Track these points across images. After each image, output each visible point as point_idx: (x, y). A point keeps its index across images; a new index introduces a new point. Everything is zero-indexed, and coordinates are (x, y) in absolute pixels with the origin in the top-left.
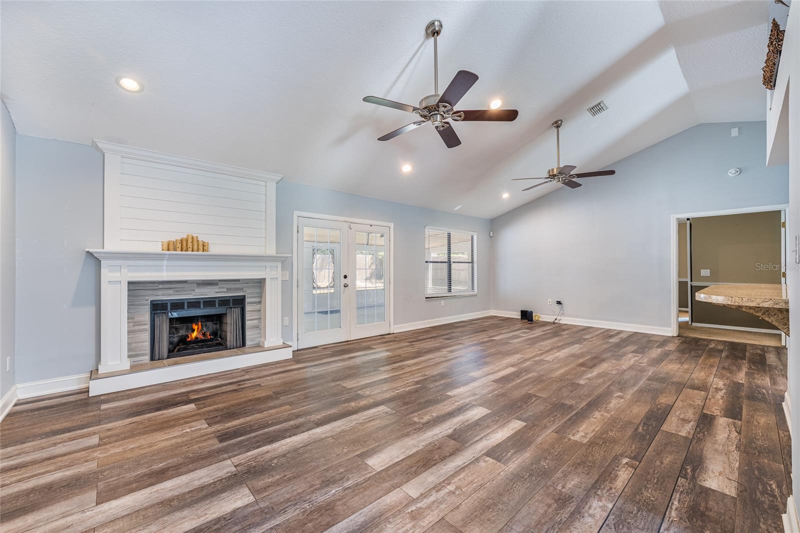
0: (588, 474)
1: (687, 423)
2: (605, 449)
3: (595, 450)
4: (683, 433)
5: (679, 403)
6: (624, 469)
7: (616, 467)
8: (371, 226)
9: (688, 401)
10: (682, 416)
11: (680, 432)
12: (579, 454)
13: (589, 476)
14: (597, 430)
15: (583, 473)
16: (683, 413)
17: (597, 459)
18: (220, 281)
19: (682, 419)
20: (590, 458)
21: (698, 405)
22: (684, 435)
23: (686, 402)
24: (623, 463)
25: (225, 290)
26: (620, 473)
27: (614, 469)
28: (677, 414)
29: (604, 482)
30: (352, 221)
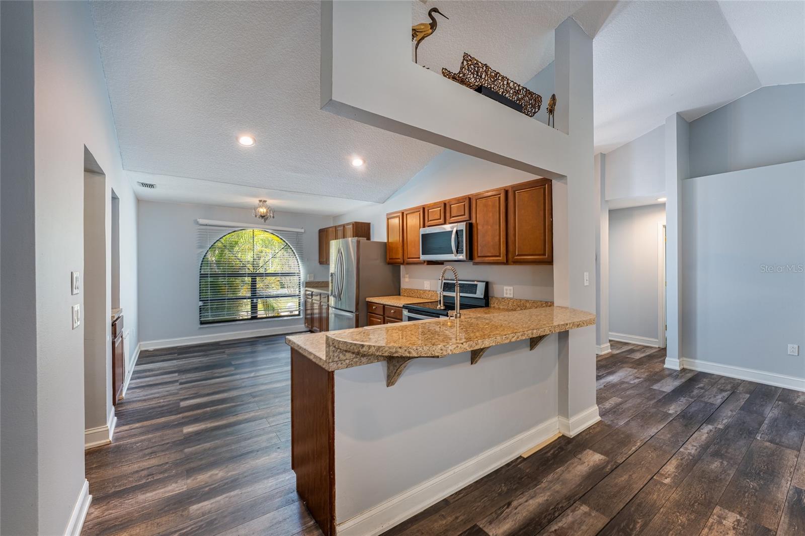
0: (703, 471)
2: (690, 496)
3: (702, 495)
6: (669, 473)
7: (677, 475)
12: (720, 492)
13: (702, 469)
14: (706, 530)
15: (709, 473)
17: (698, 485)
20: (705, 486)
24: (670, 478)
26: (674, 470)
27: (679, 473)
29: (687, 465)
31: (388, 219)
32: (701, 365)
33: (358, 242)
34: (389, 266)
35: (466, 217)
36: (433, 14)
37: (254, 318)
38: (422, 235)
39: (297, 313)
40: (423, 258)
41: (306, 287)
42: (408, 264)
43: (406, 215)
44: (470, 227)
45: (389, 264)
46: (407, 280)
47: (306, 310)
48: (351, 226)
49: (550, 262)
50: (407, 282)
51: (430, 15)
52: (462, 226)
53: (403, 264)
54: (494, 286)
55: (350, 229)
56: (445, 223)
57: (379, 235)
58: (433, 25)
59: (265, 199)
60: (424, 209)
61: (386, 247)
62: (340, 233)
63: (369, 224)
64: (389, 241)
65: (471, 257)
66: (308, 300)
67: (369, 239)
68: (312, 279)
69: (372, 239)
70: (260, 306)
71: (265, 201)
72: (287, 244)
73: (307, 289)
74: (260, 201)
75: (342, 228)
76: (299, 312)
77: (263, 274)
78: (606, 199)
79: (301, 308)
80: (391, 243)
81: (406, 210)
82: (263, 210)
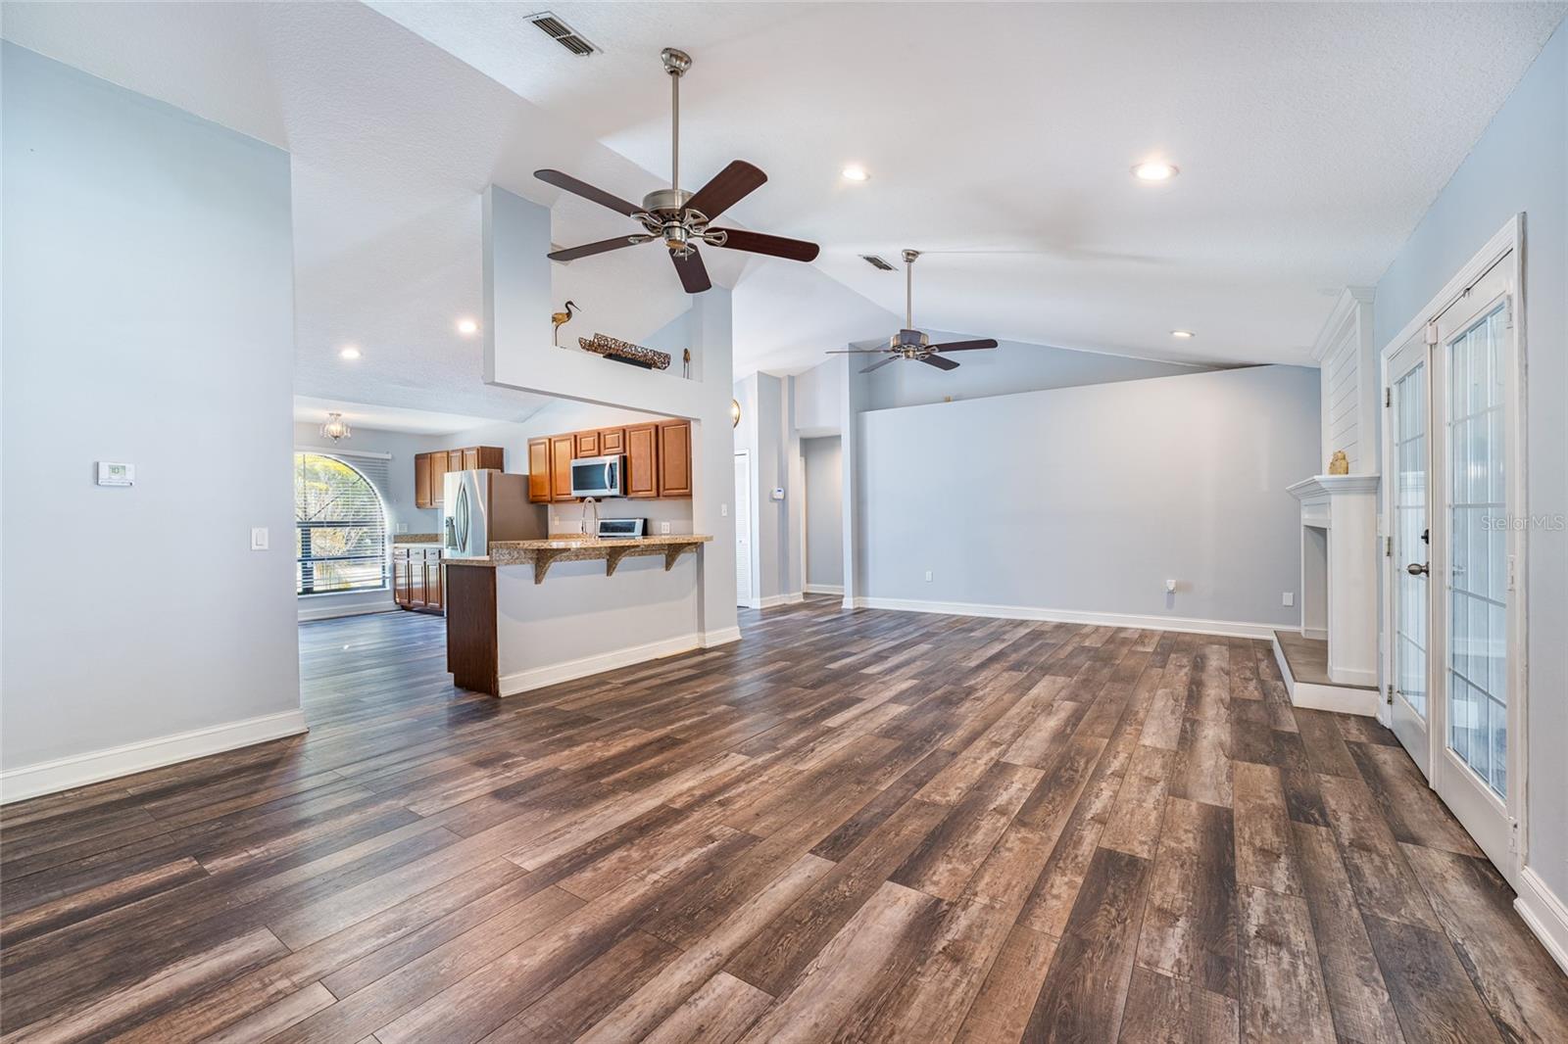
31: (530, 446)
33: (490, 475)
34: (532, 506)
35: (620, 449)
36: (569, 305)
37: (308, 591)
38: (574, 468)
39: (380, 583)
40: (575, 494)
41: (395, 542)
42: (558, 501)
43: (555, 442)
44: (625, 461)
45: (532, 502)
46: (557, 523)
47: (395, 578)
48: (475, 452)
49: (689, 496)
50: (555, 525)
51: (567, 306)
52: (615, 459)
53: (550, 502)
54: (653, 523)
55: (472, 458)
56: (599, 455)
57: (518, 465)
58: (569, 315)
59: (339, 412)
60: (576, 439)
61: (528, 482)
62: (456, 461)
63: (502, 449)
64: (533, 473)
65: (625, 491)
66: (399, 561)
67: (502, 471)
68: (405, 531)
69: (506, 472)
70: (316, 574)
71: (339, 415)
72: (361, 476)
73: (396, 545)
74: (331, 414)
75: (460, 454)
76: (384, 581)
77: (323, 523)
78: (797, 427)
79: (388, 575)
80: (535, 476)
81: (555, 437)
82: (335, 428)
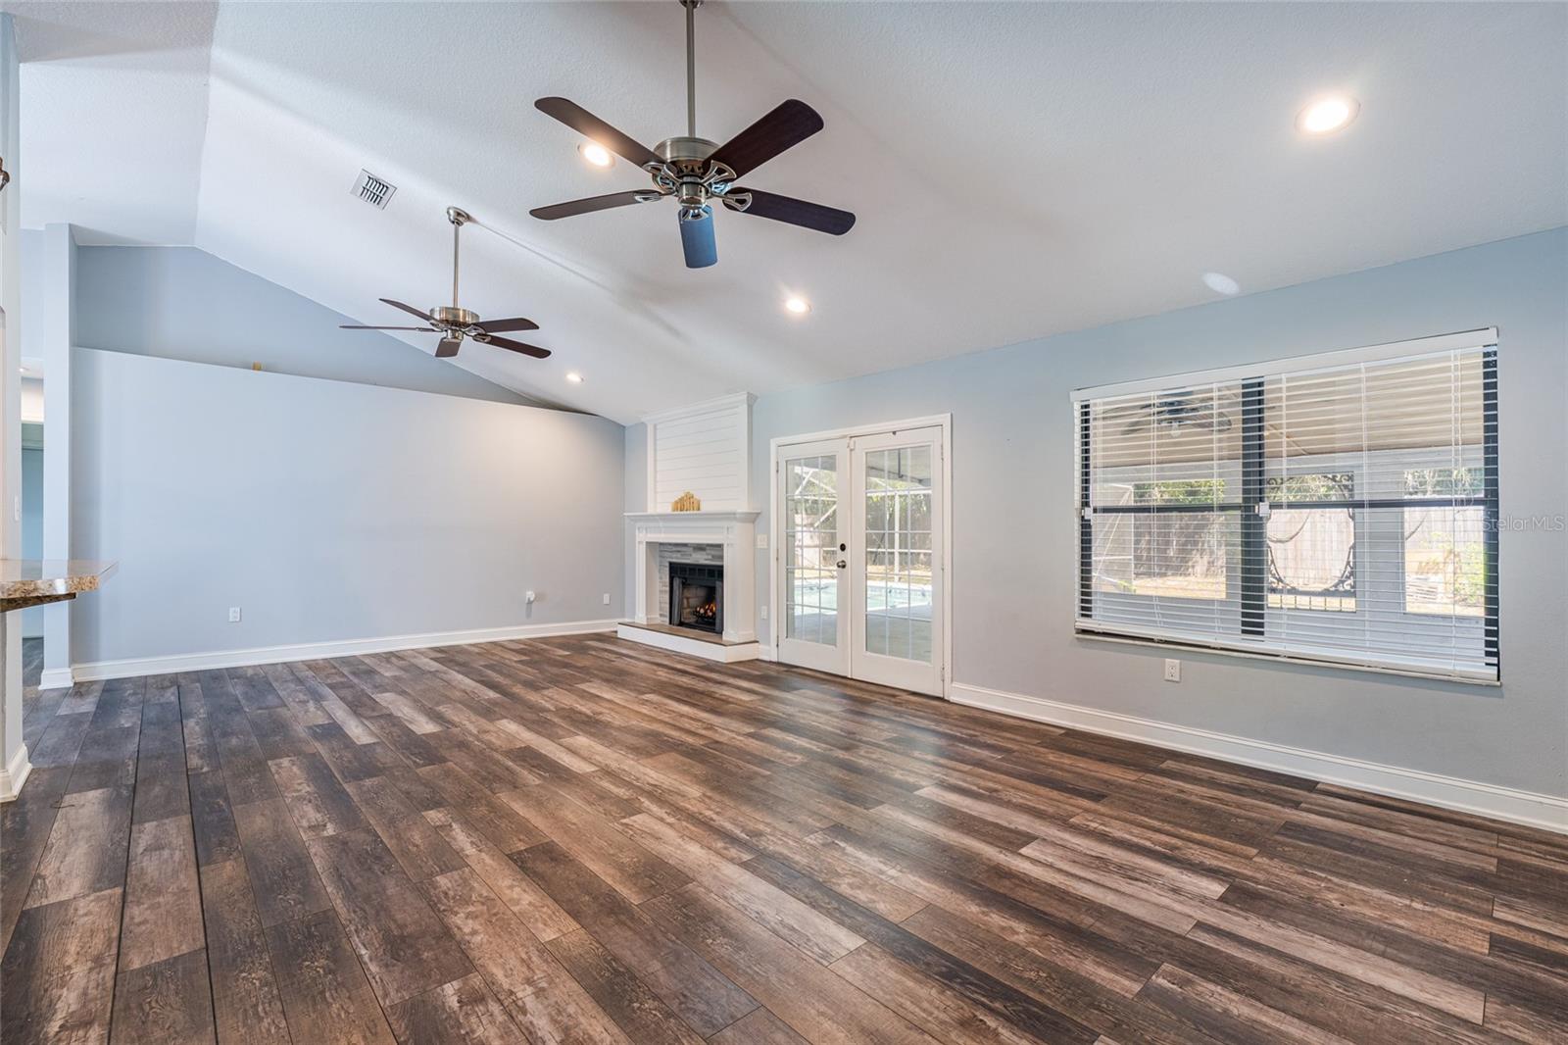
1: (150, 845)
4: (149, 826)
5: (188, 880)
8: (894, 433)
9: (170, 898)
10: (166, 853)
11: (158, 826)
16: (166, 861)
18: (708, 545)
19: (163, 848)
21: (139, 903)
22: (147, 825)
23: (174, 894)
25: (710, 557)
28: (177, 852)
30: (853, 433)
32: (107, 670)
